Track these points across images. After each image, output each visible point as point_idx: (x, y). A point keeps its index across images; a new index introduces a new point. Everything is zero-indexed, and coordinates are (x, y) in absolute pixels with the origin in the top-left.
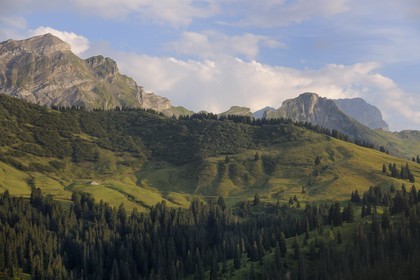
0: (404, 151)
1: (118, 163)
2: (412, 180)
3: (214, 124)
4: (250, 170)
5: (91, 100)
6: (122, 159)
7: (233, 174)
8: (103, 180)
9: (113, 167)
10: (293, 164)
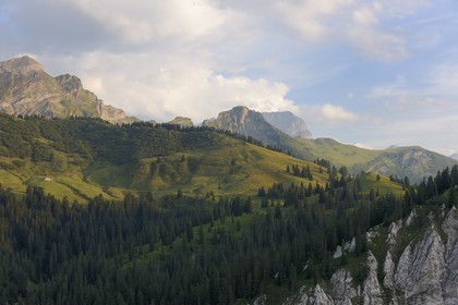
1: (69, 163)
2: (311, 179)
3: (150, 131)
4: (177, 170)
5: (59, 111)
6: (71, 159)
7: (162, 172)
8: (55, 176)
9: (65, 166)
10: (214, 165)
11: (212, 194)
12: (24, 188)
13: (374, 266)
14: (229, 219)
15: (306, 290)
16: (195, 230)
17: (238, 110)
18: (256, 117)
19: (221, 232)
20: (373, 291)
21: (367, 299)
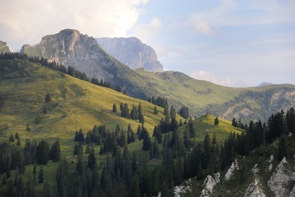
0: (163, 92)
11: (17, 137)
18: (89, 43)
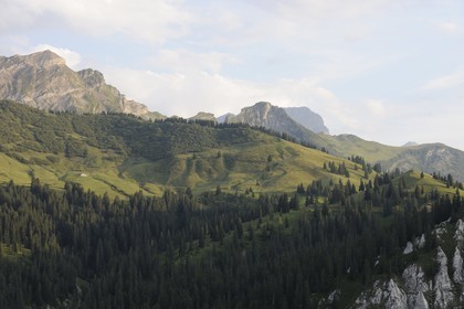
1: (104, 158)
2: (348, 176)
3: (184, 127)
4: (214, 166)
5: (81, 106)
6: (106, 155)
7: (199, 169)
8: (91, 172)
9: (99, 162)
10: (249, 161)
11: (251, 190)
12: (62, 184)
13: (444, 261)
14: (277, 216)
15: (380, 285)
16: (245, 226)
17: (261, 106)
18: (279, 113)
19: (270, 228)
20: (444, 286)
21: (439, 293)
